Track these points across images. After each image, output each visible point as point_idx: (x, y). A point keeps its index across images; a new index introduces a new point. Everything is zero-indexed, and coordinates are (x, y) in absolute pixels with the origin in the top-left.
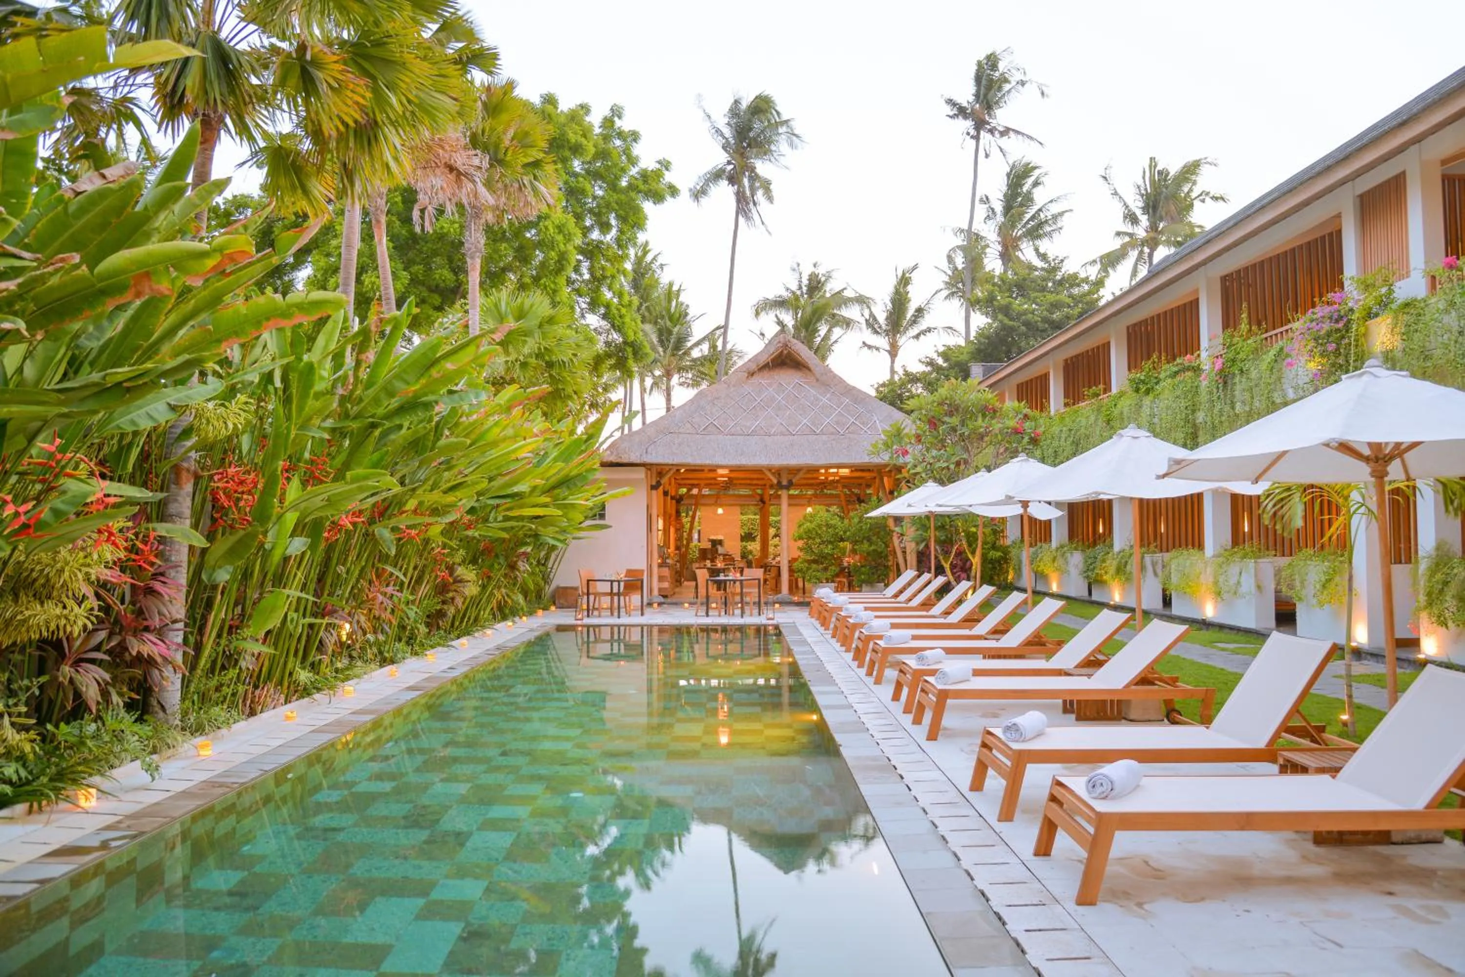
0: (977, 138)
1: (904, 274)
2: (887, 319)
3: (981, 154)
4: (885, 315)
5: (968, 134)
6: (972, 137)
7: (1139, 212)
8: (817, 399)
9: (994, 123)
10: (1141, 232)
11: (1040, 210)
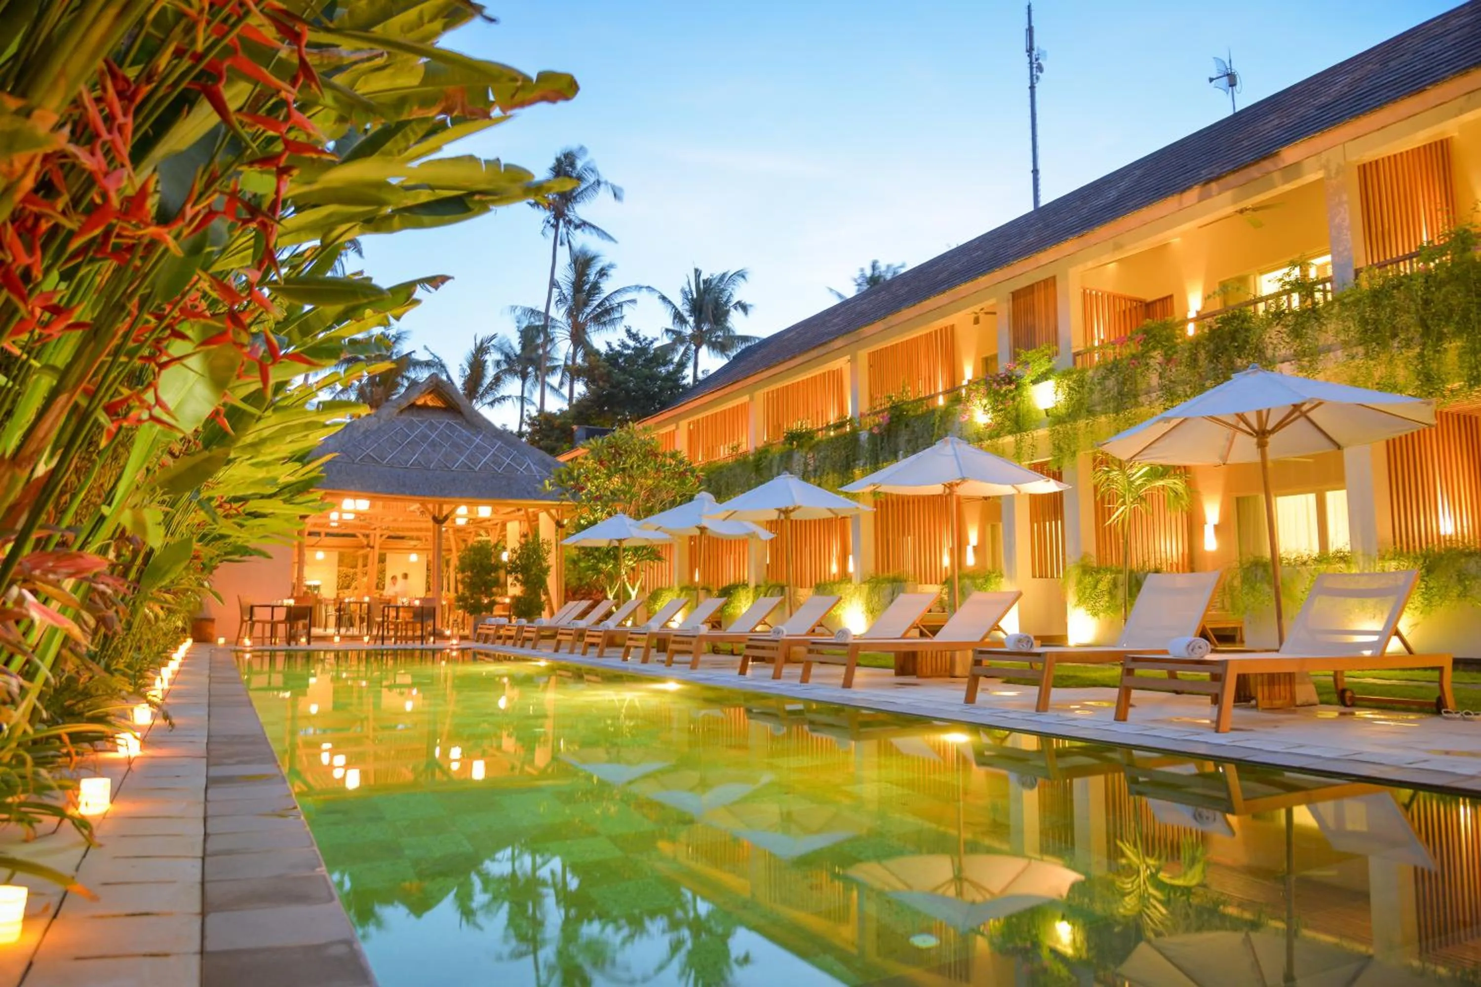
0: (556, 227)
1: (482, 344)
2: (464, 384)
3: (558, 242)
4: (462, 380)
5: (548, 222)
6: (552, 225)
7: (686, 314)
8: (469, 439)
9: (571, 215)
10: (688, 331)
11: (606, 299)
